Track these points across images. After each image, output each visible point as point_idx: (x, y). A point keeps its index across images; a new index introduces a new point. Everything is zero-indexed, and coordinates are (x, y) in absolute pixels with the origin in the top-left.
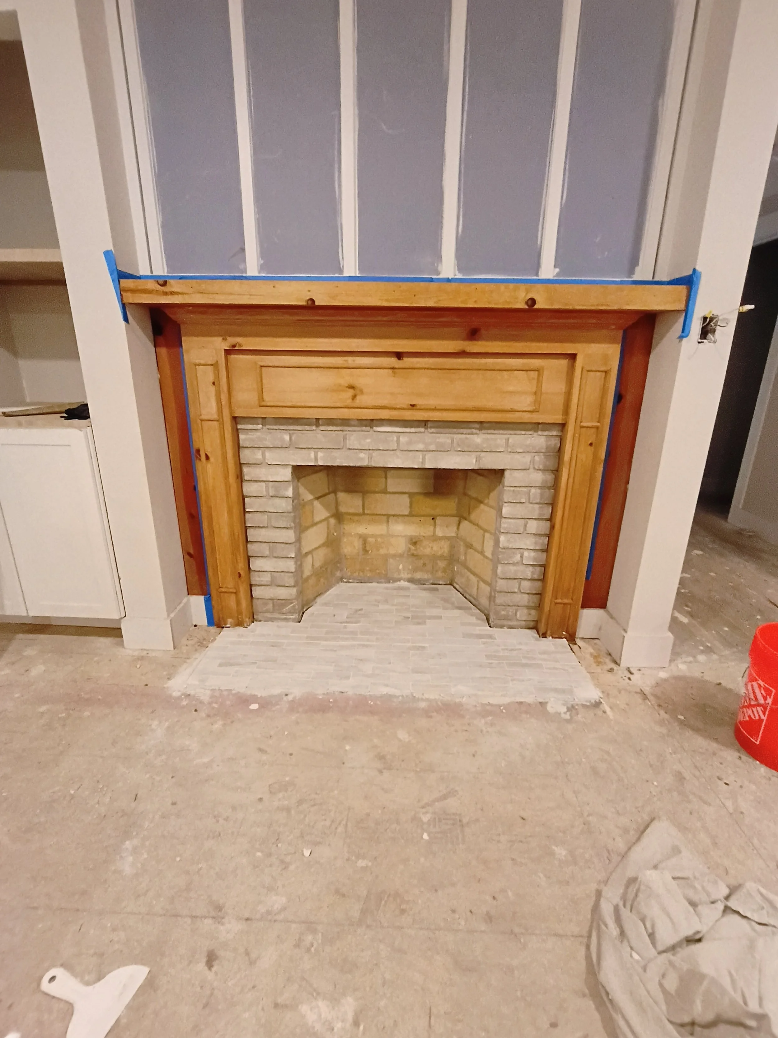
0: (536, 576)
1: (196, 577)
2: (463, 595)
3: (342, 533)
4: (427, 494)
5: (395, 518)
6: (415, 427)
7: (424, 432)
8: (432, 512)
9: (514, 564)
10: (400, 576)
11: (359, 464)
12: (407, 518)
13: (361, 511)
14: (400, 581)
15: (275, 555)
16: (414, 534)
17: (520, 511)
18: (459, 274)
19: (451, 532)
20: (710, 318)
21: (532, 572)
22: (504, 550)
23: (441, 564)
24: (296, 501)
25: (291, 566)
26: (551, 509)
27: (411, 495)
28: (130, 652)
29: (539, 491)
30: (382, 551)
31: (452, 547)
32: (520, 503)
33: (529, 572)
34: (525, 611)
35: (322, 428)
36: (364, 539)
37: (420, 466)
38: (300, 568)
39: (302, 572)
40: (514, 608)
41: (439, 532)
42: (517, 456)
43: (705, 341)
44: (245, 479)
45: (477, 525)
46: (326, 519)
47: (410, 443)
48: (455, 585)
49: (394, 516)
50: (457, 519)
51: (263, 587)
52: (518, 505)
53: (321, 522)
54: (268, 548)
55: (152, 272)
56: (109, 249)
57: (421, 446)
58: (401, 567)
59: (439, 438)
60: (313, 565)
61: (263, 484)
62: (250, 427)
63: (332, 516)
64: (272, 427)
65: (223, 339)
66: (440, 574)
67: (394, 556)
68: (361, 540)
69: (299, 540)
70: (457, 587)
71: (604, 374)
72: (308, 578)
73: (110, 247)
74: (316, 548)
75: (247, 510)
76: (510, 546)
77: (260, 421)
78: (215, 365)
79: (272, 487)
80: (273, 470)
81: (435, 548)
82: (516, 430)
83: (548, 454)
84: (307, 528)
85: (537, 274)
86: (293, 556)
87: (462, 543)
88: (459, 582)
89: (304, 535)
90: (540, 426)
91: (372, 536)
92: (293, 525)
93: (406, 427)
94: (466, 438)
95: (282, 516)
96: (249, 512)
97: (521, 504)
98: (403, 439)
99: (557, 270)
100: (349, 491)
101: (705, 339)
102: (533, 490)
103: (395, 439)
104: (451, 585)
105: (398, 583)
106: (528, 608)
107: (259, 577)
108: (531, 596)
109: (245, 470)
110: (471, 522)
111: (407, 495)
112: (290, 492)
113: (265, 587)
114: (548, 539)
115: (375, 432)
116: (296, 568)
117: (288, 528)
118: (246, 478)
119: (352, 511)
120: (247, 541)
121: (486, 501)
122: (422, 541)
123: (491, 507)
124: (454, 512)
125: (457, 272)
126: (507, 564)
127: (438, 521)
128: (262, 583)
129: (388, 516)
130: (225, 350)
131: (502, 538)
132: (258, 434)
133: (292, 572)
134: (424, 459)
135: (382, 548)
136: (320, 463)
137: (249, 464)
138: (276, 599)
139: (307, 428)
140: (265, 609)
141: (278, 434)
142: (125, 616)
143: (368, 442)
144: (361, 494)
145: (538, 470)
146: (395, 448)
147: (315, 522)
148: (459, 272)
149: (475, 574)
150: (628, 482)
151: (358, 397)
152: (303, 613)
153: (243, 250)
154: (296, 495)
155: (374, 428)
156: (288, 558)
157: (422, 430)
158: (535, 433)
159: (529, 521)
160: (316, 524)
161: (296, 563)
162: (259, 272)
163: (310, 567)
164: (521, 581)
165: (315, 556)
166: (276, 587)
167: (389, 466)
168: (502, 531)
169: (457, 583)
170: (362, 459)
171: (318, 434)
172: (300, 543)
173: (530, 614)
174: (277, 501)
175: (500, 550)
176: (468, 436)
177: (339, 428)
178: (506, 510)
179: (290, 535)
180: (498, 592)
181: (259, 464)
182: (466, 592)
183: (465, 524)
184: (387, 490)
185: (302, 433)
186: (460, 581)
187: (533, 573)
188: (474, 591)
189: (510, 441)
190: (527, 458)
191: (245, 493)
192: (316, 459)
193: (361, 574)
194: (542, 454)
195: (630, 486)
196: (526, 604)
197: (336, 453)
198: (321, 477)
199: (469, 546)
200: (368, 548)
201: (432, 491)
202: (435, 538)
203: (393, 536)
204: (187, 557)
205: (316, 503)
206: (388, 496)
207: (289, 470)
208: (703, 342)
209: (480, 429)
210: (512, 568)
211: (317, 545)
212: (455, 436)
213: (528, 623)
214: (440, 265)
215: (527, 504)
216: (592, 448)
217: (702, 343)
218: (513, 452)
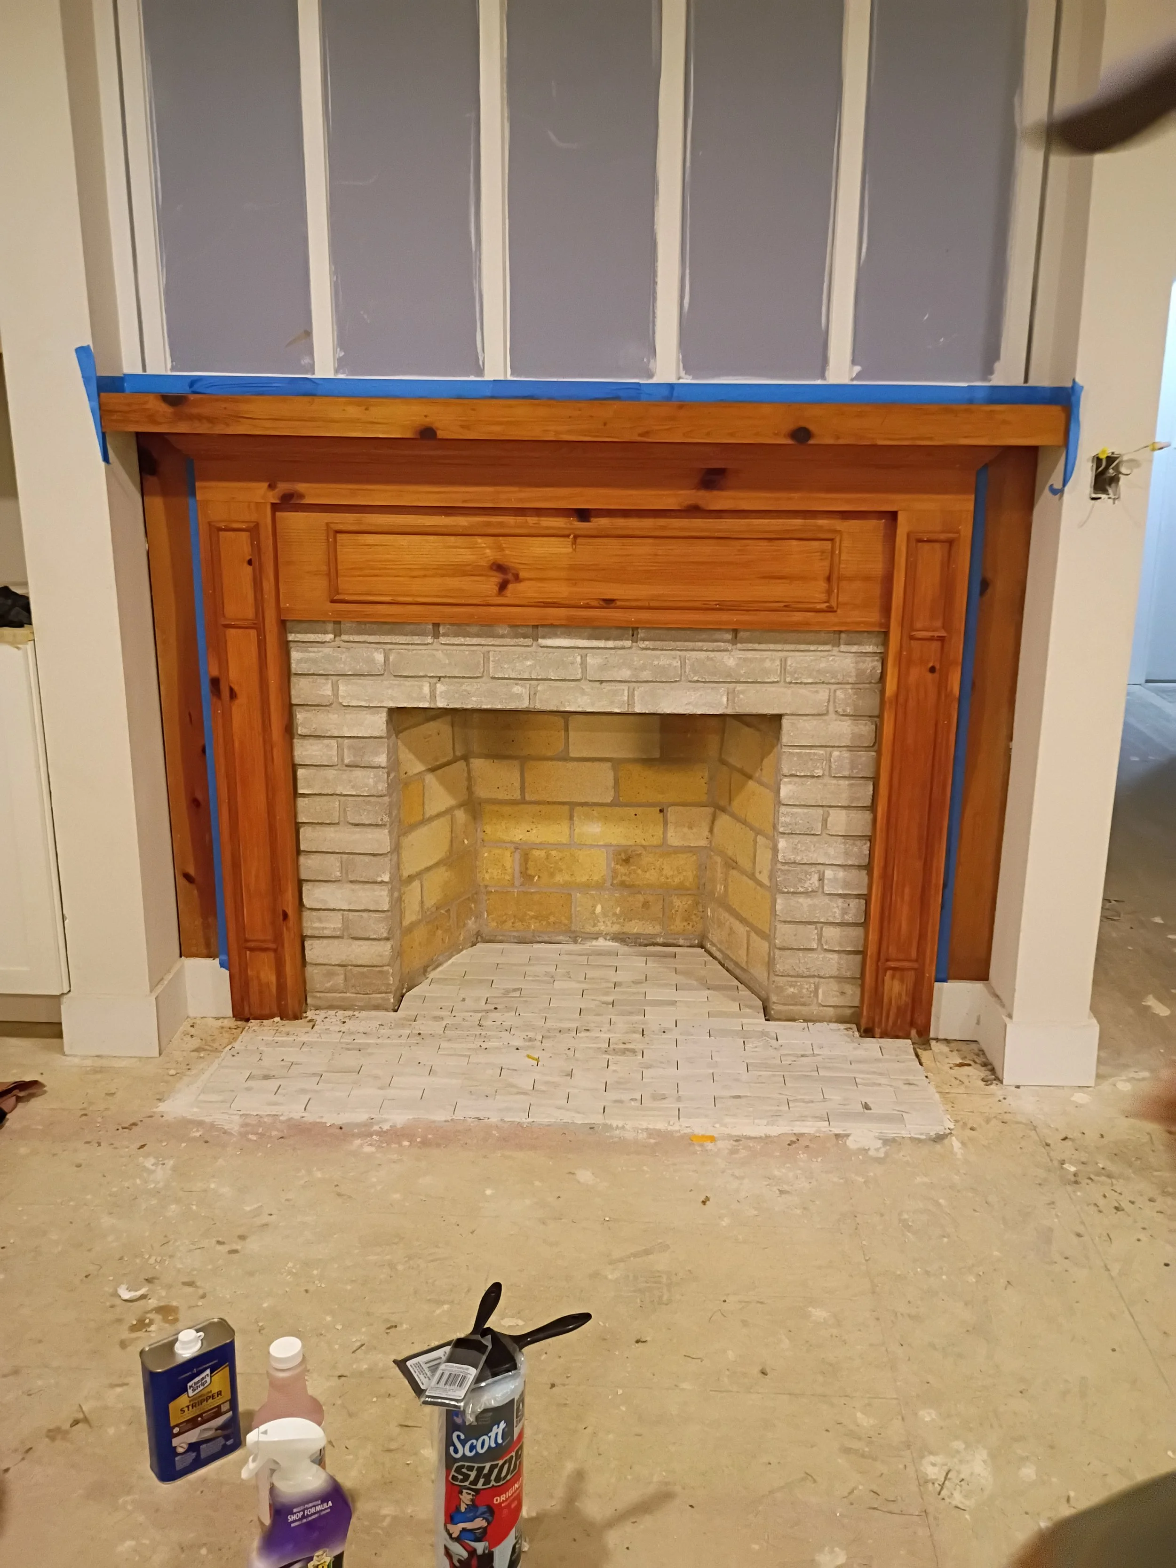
0: (849, 918)
1: (198, 922)
2: (723, 965)
3: (479, 841)
4: (647, 762)
5: (585, 808)
6: (615, 639)
7: (630, 648)
8: (660, 798)
9: (806, 893)
10: (596, 929)
11: (512, 706)
12: (609, 810)
13: (517, 795)
14: (597, 939)
15: (352, 878)
16: (623, 842)
17: (813, 791)
18: (687, 376)
19: (698, 838)
20: (1108, 457)
21: (843, 909)
22: (786, 867)
23: (680, 903)
24: (392, 775)
25: (382, 898)
26: (871, 788)
27: (616, 763)
28: (76, 1060)
29: (846, 754)
30: (559, 878)
31: (702, 868)
32: (813, 777)
33: (836, 910)
34: (834, 986)
35: (443, 640)
36: (524, 852)
37: (624, 710)
38: (397, 903)
39: (402, 914)
40: (812, 980)
41: (674, 838)
42: (803, 691)
43: (1103, 496)
44: (299, 732)
45: (744, 822)
46: (449, 811)
47: (603, 667)
48: (708, 946)
49: (583, 804)
50: (710, 810)
51: (325, 941)
52: (810, 781)
53: (439, 815)
54: (338, 864)
55: (144, 369)
56: (85, 345)
57: (626, 674)
58: (599, 909)
59: (658, 658)
60: (422, 902)
61: (333, 742)
62: (311, 637)
63: (460, 806)
64: (352, 638)
65: (270, 486)
66: (678, 925)
67: (586, 887)
68: (517, 856)
69: (397, 848)
70: (713, 950)
71: (947, 545)
72: (413, 926)
73: (87, 341)
74: (428, 869)
75: (300, 791)
76: (798, 859)
77: (330, 627)
78: (254, 530)
79: (349, 748)
80: (350, 716)
81: (668, 871)
82: (799, 643)
83: (861, 686)
84: (413, 827)
85: (823, 377)
86: (386, 878)
87: (718, 859)
88: (715, 940)
89: (406, 841)
90: (843, 635)
91: (540, 846)
92: (386, 819)
93: (597, 638)
94: (708, 658)
95: (368, 803)
96: (304, 795)
97: (814, 780)
98: (593, 661)
99: (857, 369)
100: (495, 756)
101: (1105, 491)
102: (836, 753)
103: (579, 659)
104: (702, 947)
105: (594, 943)
106: (839, 979)
107: (320, 920)
108: (843, 956)
109: (300, 716)
110: (733, 816)
111: (609, 764)
112: (382, 759)
113: (331, 941)
114: (868, 844)
115: (542, 647)
116: (391, 902)
117: (377, 825)
118: (301, 731)
119: (501, 795)
120: (298, 852)
121: (757, 775)
122: (640, 855)
123: (766, 786)
124: (704, 798)
125: (682, 373)
126: (793, 893)
127: (671, 812)
128: (327, 933)
129: (572, 805)
130: (273, 504)
131: (782, 844)
132: (327, 650)
133: (383, 911)
134: (631, 696)
135: (561, 870)
136: (441, 704)
137: (307, 705)
138: (351, 965)
139: (416, 639)
140: (328, 985)
141: (362, 652)
142: (70, 991)
143: (526, 666)
144: (516, 763)
145: (843, 715)
146: (579, 677)
147: (427, 815)
148: (687, 372)
149: (743, 920)
150: (1011, 739)
151: (510, 586)
152: (403, 997)
153: (308, 334)
154: (394, 765)
155: (540, 640)
156: (376, 883)
157: (628, 643)
158: (836, 649)
159: (831, 811)
160: (432, 819)
161: (391, 895)
162: (337, 371)
163: (416, 907)
164: (822, 928)
165: (426, 884)
166: (351, 940)
167: (568, 709)
168: (781, 830)
169: (713, 944)
170: (519, 697)
171: (437, 650)
172: (399, 855)
173: (843, 993)
174: (358, 773)
175: (779, 866)
176: (712, 654)
177: (475, 641)
178: (786, 790)
179: (380, 840)
180: (780, 949)
181: (326, 706)
182: (727, 956)
183: (724, 820)
184: (568, 753)
185: (408, 650)
186: (716, 936)
187: (844, 912)
188: (741, 956)
189: (789, 663)
190: (823, 694)
191: (297, 760)
192: (433, 695)
193: (518, 924)
194: (849, 686)
195: (1015, 745)
196: (834, 972)
197: (467, 686)
198: (441, 728)
199: (731, 864)
200: (531, 872)
201: (657, 755)
202: (665, 850)
203: (582, 846)
204: (182, 881)
205: (430, 778)
206: (571, 765)
207: (383, 716)
208: (1099, 498)
209: (735, 640)
210: (804, 902)
211: (430, 863)
212: (688, 654)
213: (839, 1011)
214: (652, 361)
215: (827, 780)
216: (936, 675)
217: (1099, 500)
218: (797, 683)
